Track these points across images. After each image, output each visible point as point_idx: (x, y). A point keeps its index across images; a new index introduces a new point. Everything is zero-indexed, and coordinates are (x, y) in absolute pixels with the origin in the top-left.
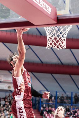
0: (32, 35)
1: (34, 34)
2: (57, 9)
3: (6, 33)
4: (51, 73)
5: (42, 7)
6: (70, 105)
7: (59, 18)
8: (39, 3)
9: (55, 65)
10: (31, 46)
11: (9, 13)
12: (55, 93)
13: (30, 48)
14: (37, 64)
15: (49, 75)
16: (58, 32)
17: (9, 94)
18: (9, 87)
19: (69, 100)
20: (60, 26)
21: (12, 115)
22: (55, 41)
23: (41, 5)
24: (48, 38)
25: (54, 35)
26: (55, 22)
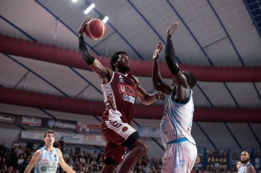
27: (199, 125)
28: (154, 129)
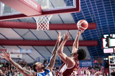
0: (31, 23)
1: (32, 22)
2: (42, 5)
3: (14, 23)
4: (45, 45)
5: (31, 4)
6: (58, 65)
7: (43, 11)
8: (29, 2)
9: (47, 41)
10: (30, 30)
11: (11, 9)
12: (48, 58)
13: (30, 31)
14: (36, 41)
15: (44, 47)
16: (43, 20)
17: (19, 61)
18: (18, 56)
19: (58, 62)
20: (44, 16)
21: (21, 74)
22: (42, 26)
23: (30, 3)
24: (37, 24)
25: (41, 21)
26: (40, 14)
27: (46, 48)
28: (27, 50)
